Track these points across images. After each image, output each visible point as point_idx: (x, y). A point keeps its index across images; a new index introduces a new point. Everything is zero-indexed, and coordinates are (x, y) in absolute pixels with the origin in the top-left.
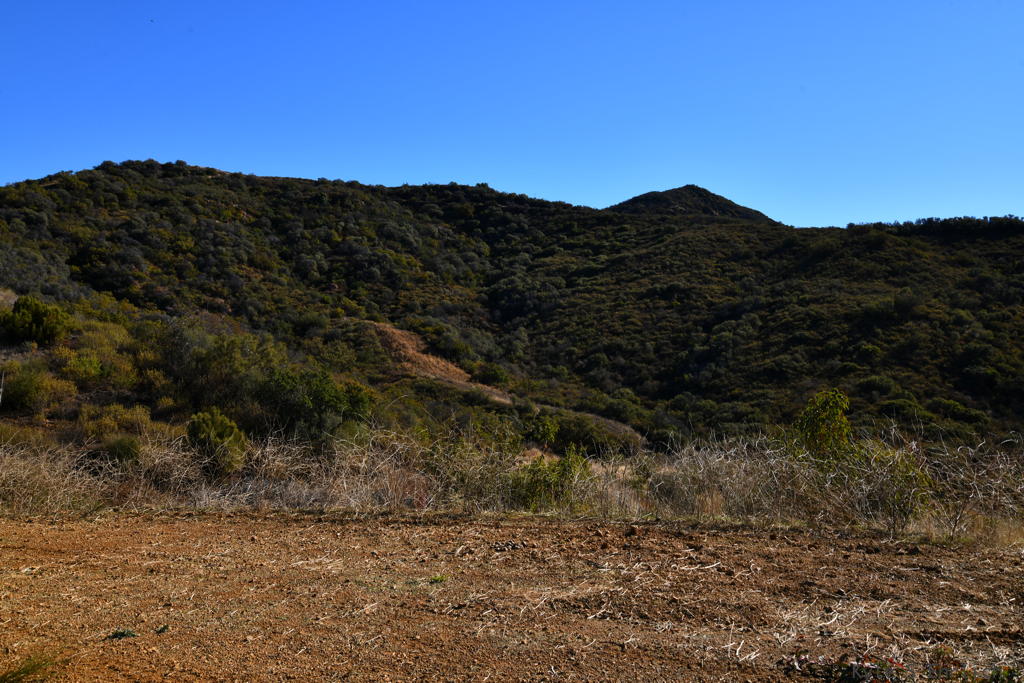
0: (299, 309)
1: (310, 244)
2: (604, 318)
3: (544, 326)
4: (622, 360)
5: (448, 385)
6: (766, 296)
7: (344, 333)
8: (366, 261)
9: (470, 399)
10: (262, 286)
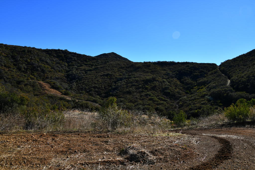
0: (18, 78)
1: (22, 62)
2: (93, 80)
3: (80, 82)
4: (97, 90)
5: (56, 96)
6: (127, 76)
7: (30, 84)
8: (36, 66)
9: (61, 99)
10: (8, 72)
